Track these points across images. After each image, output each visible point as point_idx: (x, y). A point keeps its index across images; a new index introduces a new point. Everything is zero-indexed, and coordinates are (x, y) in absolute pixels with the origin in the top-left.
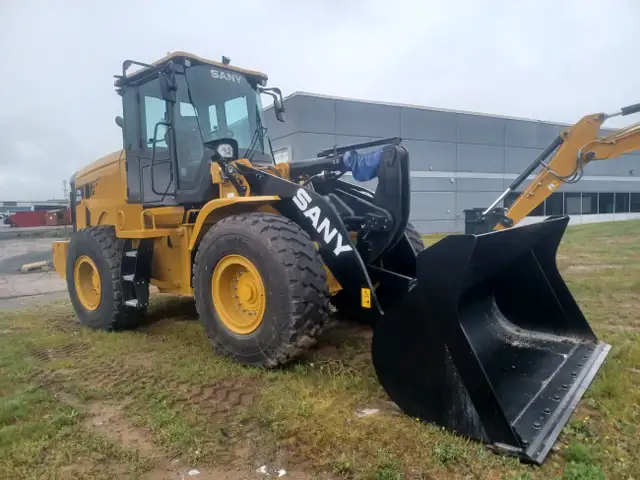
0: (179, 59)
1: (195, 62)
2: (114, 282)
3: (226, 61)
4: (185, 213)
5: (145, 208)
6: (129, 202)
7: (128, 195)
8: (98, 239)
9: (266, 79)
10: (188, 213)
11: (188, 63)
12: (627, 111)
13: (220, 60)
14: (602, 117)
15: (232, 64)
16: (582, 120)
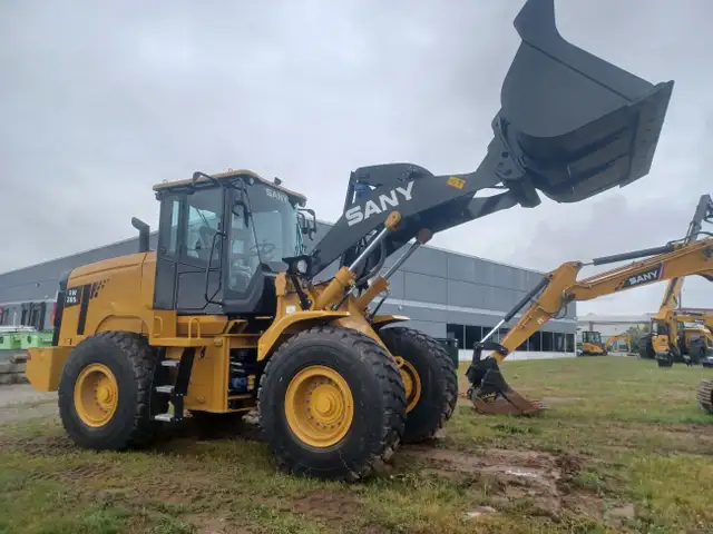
0: (246, 177)
1: (258, 181)
2: (139, 381)
3: (278, 181)
4: (227, 324)
5: (178, 315)
6: (154, 308)
7: (155, 300)
8: (122, 345)
9: (304, 200)
10: (232, 323)
11: (252, 181)
12: (598, 262)
13: (273, 181)
14: (579, 265)
15: (284, 185)
16: (563, 266)
